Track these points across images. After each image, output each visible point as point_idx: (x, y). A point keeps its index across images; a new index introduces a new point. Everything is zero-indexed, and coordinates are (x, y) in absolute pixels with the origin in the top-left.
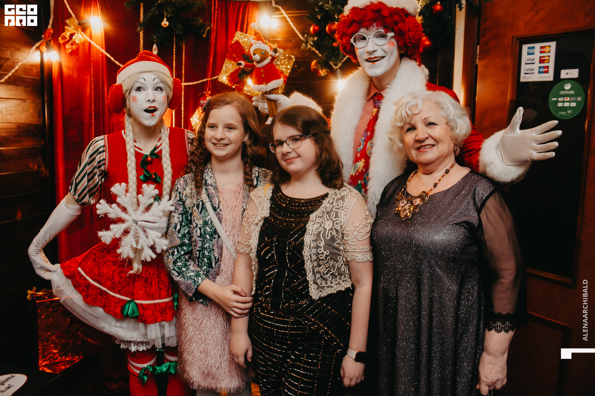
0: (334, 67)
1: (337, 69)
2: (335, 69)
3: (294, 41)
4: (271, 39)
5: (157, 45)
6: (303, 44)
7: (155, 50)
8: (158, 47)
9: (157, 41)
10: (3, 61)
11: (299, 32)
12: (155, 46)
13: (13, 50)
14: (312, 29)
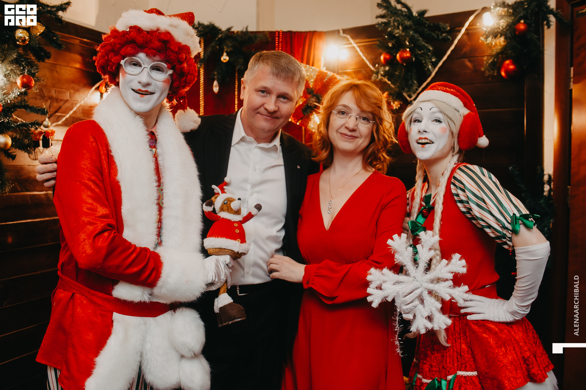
0: (408, 98)
2: (409, 101)
3: (364, 72)
5: (218, 81)
6: (374, 75)
7: (216, 86)
8: (220, 85)
9: (218, 78)
10: (62, 103)
11: (369, 62)
12: (215, 83)
13: (72, 91)
14: (382, 58)
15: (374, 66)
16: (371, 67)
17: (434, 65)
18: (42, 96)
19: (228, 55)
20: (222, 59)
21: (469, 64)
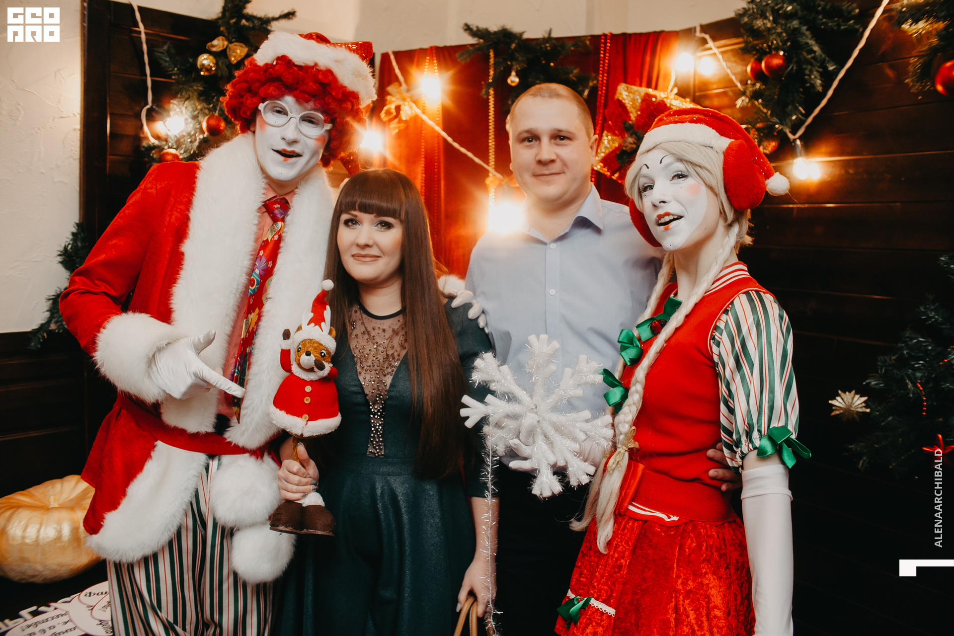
0: (791, 136)
1: (795, 140)
2: (792, 140)
3: (731, 94)
4: (697, 94)
11: (736, 78)
14: (749, 69)
15: (744, 83)
16: (739, 85)
17: (828, 79)
19: (517, 75)
20: (509, 81)
21: (890, 73)
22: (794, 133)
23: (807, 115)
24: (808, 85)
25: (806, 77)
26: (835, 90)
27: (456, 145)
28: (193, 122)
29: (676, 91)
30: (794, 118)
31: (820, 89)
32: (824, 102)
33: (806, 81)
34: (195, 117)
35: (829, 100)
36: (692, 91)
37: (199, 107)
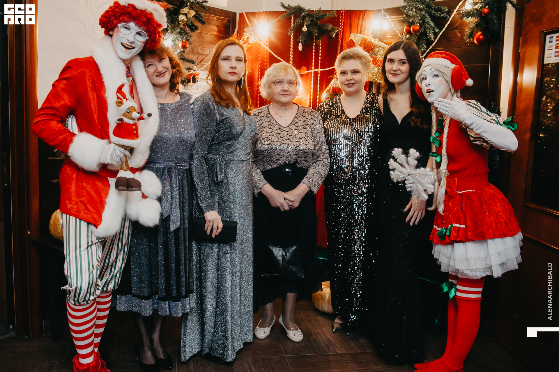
3: (396, 38)
4: (381, 37)
5: (302, 43)
7: (300, 47)
8: (303, 45)
9: (302, 41)
10: (205, 56)
11: (398, 32)
12: (300, 44)
13: (211, 49)
14: (404, 29)
15: (402, 34)
16: (400, 35)
17: (436, 35)
18: (193, 52)
19: (307, 27)
20: (303, 29)
21: (459, 34)
22: (422, 56)
23: (427, 49)
24: (428, 38)
25: (428, 35)
26: (438, 40)
27: (275, 56)
28: (173, 43)
29: (372, 35)
30: (422, 50)
31: (433, 39)
32: (434, 44)
33: (427, 36)
34: (173, 41)
35: (436, 43)
36: (379, 37)
37: (175, 37)
